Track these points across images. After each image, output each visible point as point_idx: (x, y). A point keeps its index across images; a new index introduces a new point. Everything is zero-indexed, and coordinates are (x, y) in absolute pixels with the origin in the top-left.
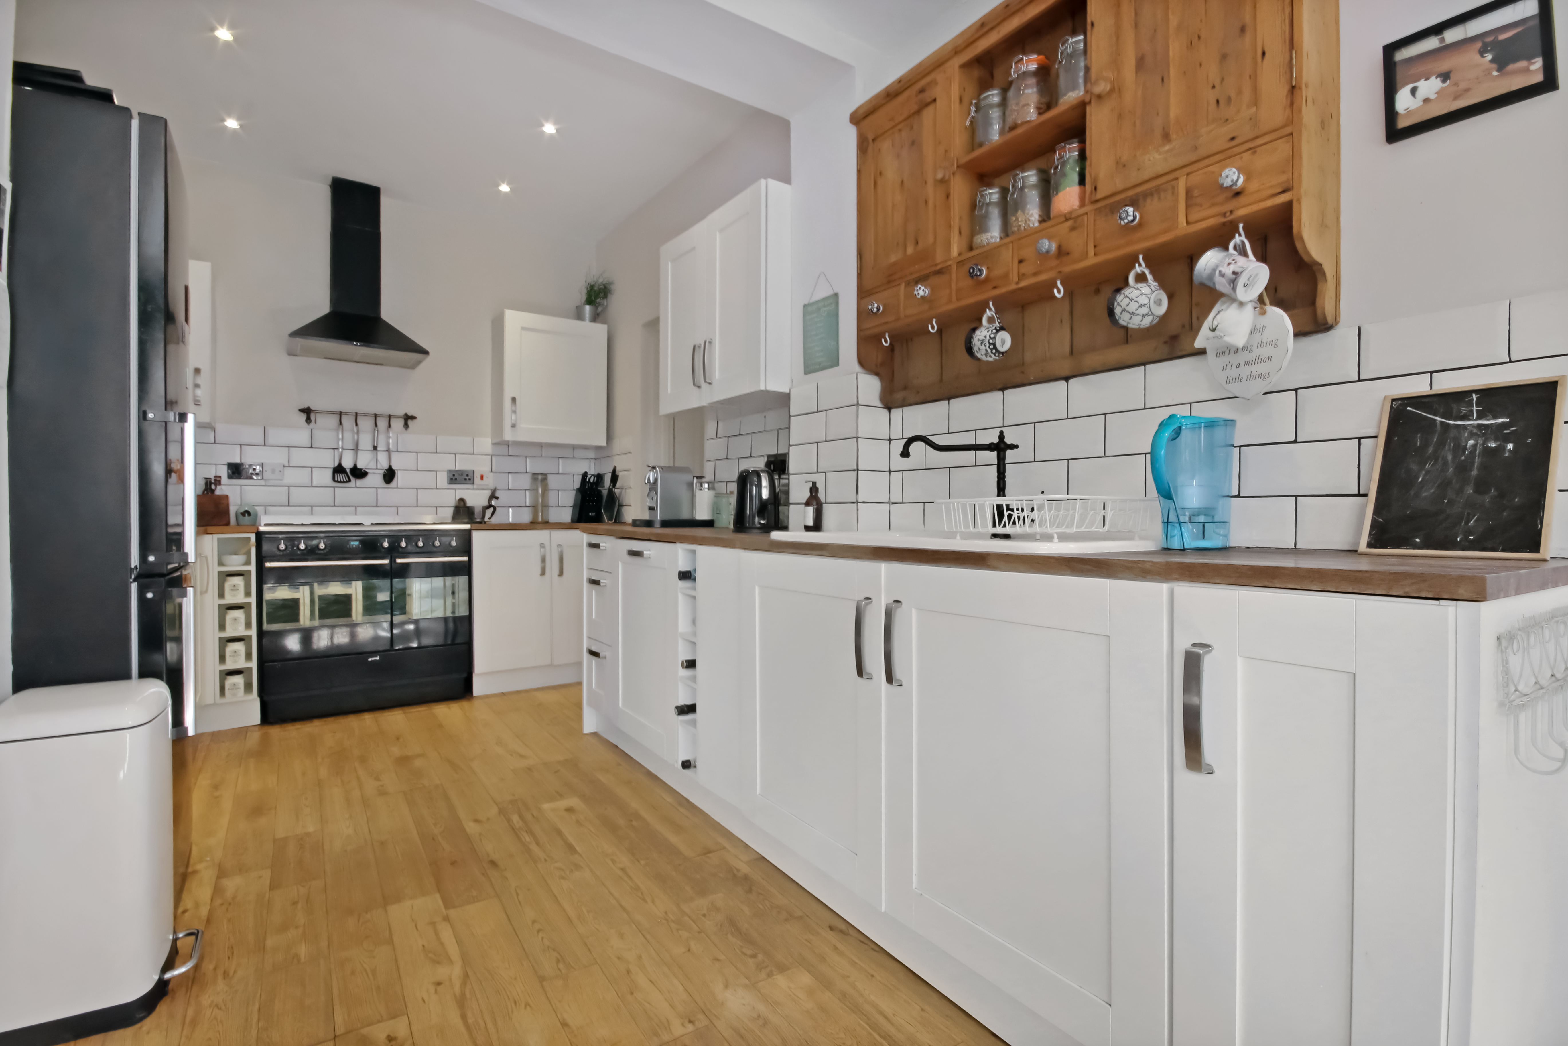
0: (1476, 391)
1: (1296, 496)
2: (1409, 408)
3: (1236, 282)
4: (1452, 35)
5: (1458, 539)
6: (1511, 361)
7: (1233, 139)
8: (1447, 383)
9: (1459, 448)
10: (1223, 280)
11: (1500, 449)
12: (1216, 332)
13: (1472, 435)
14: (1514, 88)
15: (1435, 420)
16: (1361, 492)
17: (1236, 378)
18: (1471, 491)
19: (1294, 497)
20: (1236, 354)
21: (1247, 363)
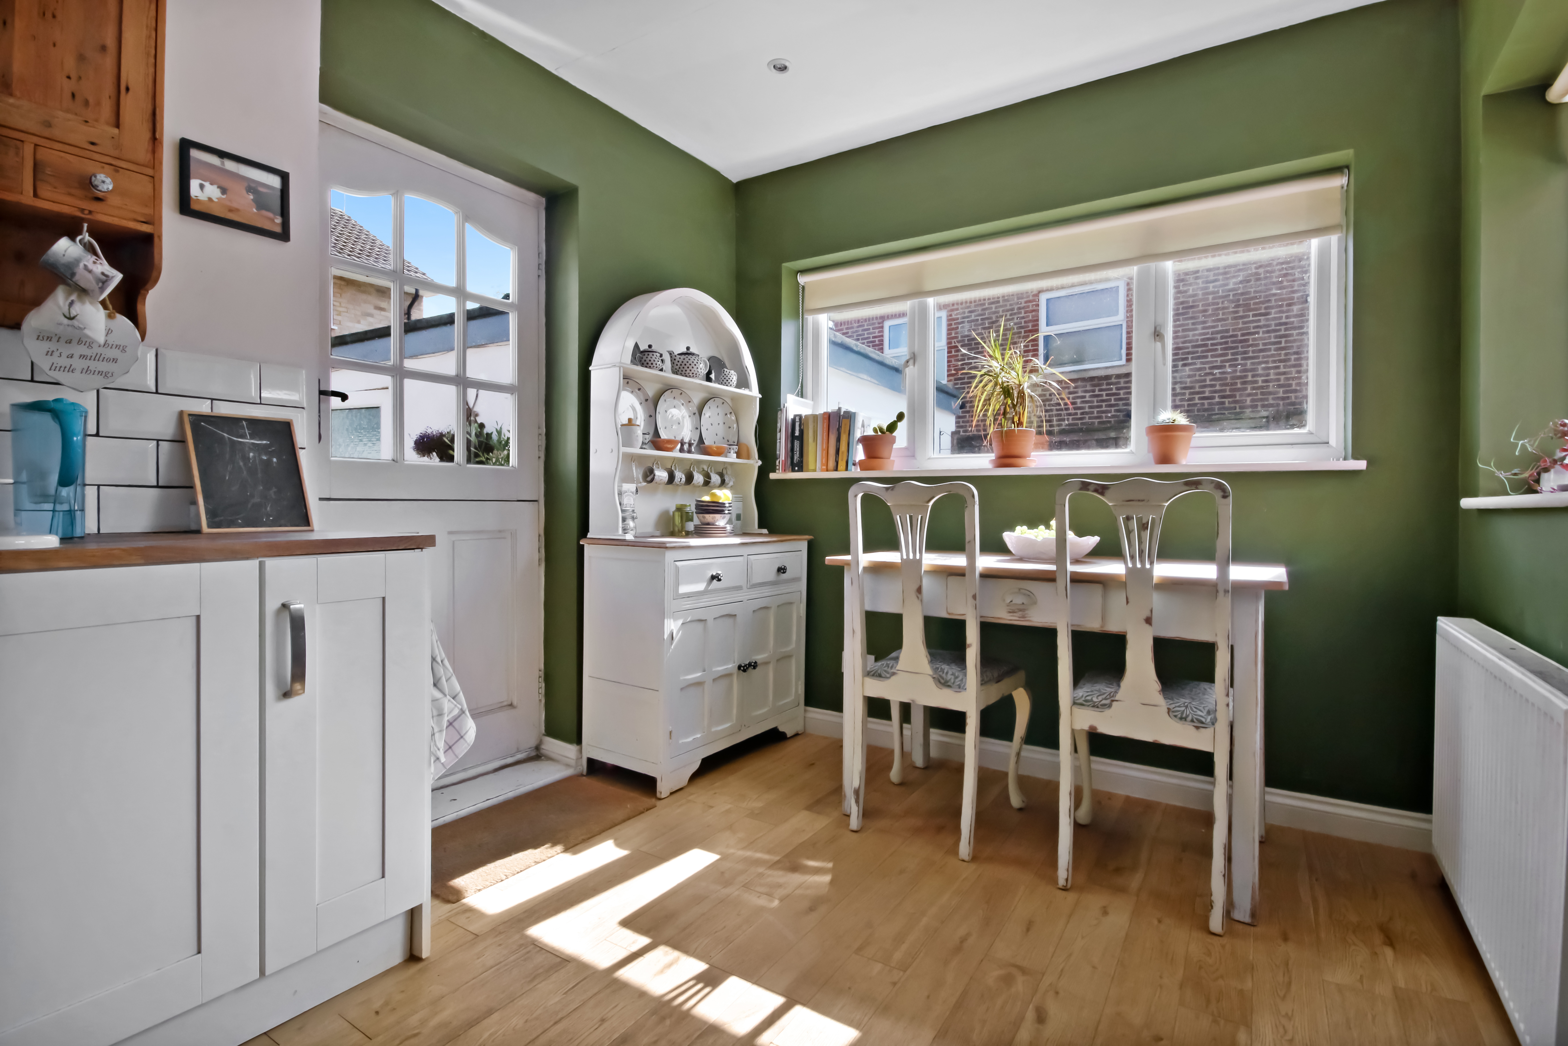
0: (246, 420)
1: (99, 486)
2: (202, 423)
3: (106, 284)
4: (230, 165)
5: (264, 520)
6: (261, 404)
7: (93, 144)
8: (224, 409)
9: (246, 459)
10: (89, 276)
11: (269, 461)
12: (75, 322)
13: (251, 450)
14: (266, 227)
15: (224, 436)
16: (160, 484)
17: (65, 367)
18: (262, 488)
19: (96, 487)
20: (68, 345)
21: (82, 357)
